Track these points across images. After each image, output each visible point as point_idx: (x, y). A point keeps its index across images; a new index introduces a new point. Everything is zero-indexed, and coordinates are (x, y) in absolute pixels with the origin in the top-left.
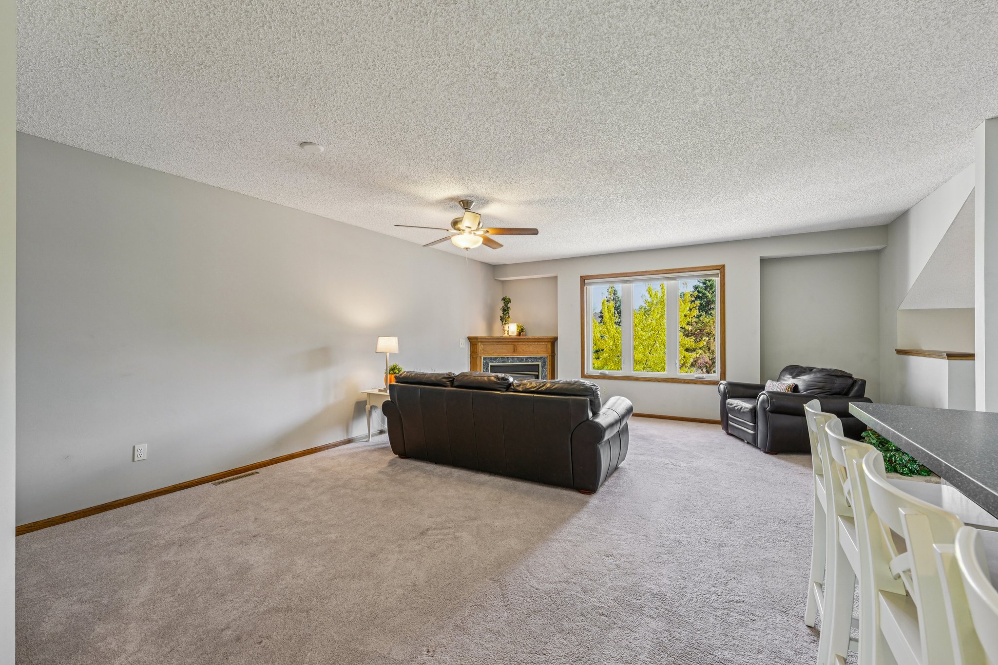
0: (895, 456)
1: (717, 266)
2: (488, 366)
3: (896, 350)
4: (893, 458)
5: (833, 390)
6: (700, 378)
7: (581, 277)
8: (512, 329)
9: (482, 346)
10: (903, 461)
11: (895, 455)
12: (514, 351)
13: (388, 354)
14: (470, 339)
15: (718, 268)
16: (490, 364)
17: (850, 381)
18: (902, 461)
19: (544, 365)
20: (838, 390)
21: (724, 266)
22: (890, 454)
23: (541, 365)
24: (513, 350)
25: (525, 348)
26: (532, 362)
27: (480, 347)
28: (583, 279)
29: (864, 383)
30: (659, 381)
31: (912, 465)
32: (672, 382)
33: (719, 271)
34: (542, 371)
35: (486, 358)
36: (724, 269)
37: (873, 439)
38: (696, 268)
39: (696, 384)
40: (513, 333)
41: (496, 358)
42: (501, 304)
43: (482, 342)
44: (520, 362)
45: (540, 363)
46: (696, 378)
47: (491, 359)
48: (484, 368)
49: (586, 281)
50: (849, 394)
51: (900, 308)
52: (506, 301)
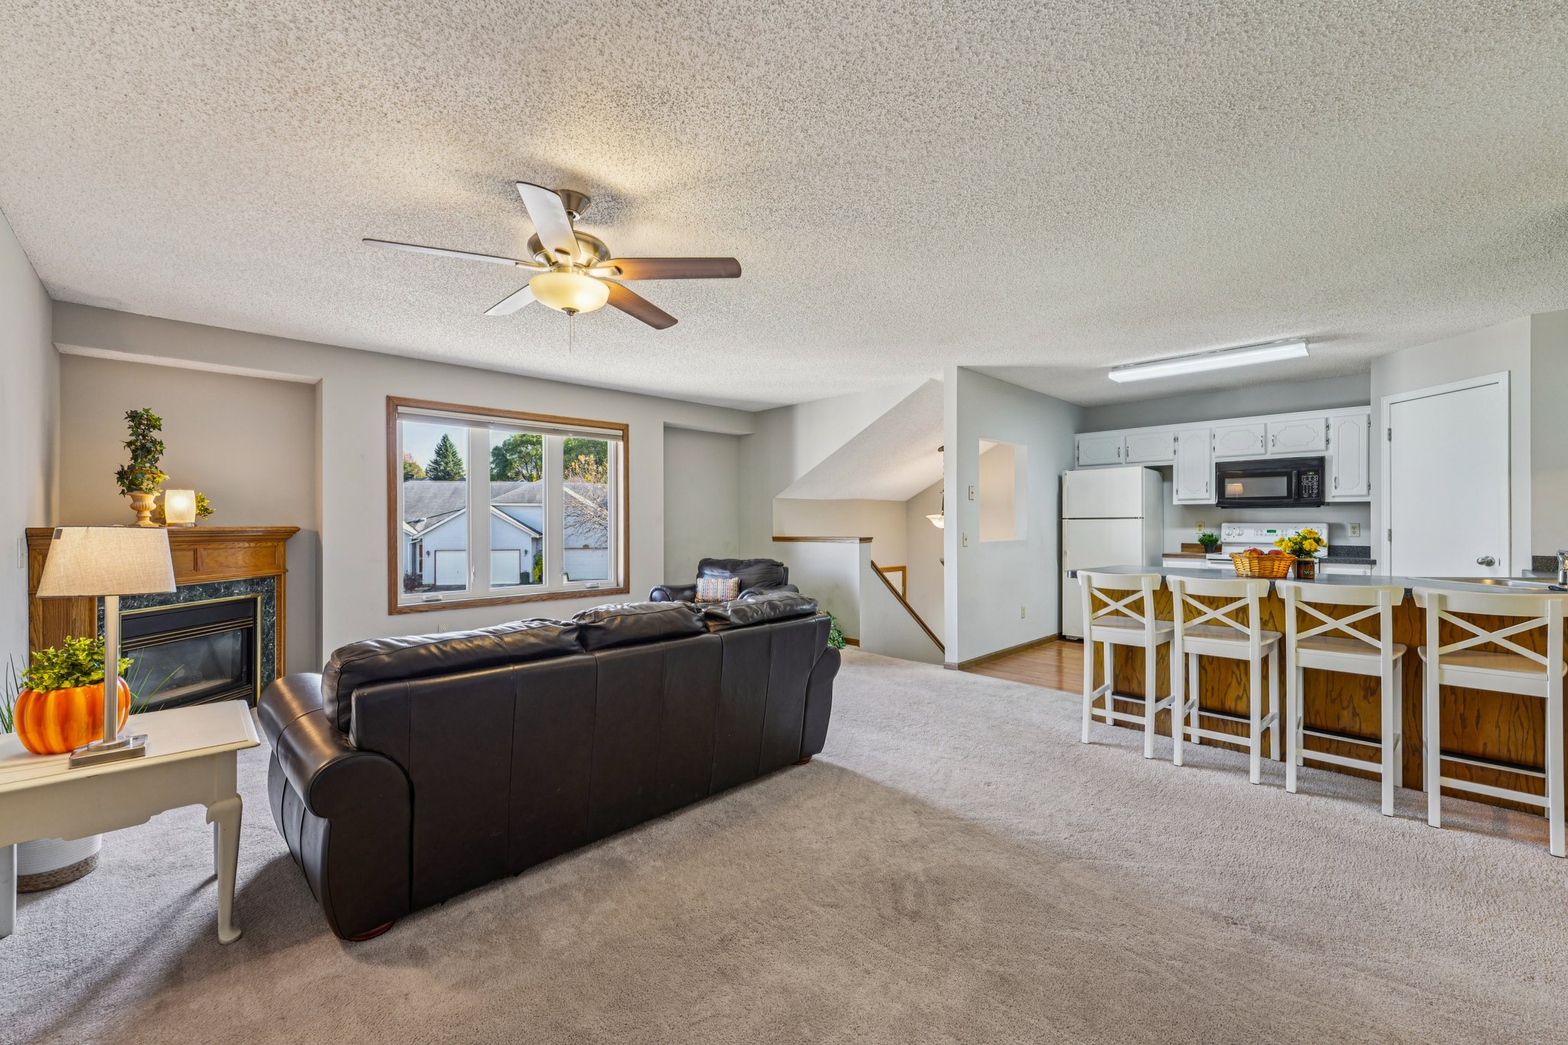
1: (620, 424)
6: (594, 588)
7: (388, 397)
8: (181, 506)
12: (196, 568)
15: (620, 427)
19: (269, 601)
24: (193, 566)
25: (219, 557)
28: (393, 402)
34: (263, 613)
36: (627, 430)
40: (181, 516)
44: (211, 596)
45: (258, 596)
51: (776, 497)
52: (143, 423)
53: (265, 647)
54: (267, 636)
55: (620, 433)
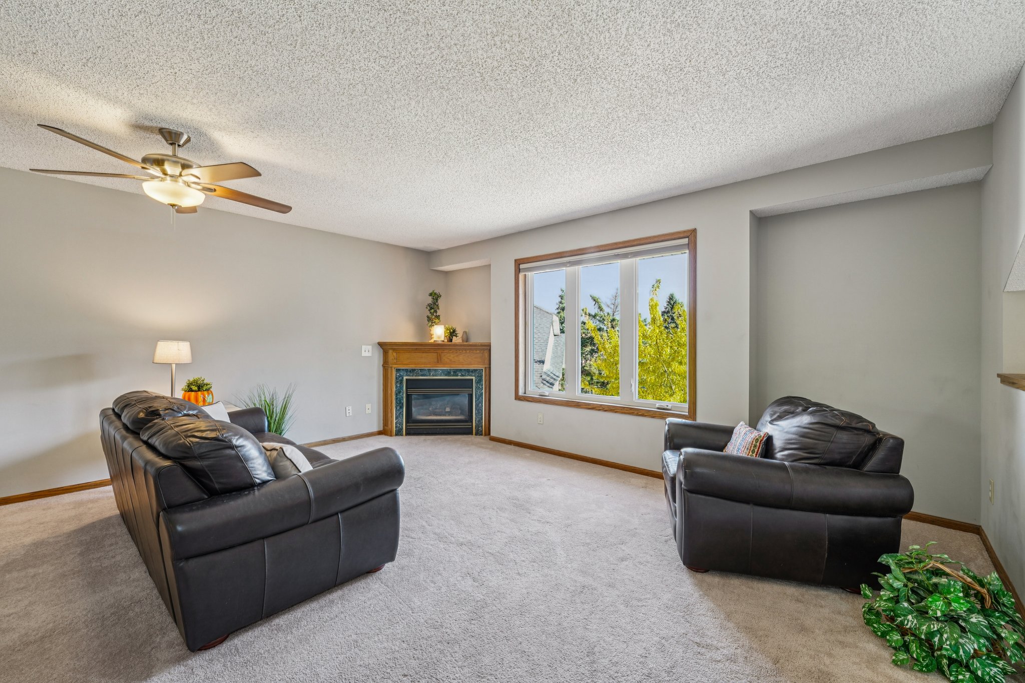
0: (942, 635)
1: (684, 232)
2: (402, 381)
3: (999, 375)
4: (936, 639)
5: (826, 456)
6: (664, 409)
7: (515, 260)
8: (438, 333)
9: (395, 354)
10: (961, 652)
11: (940, 632)
12: (439, 362)
13: (174, 366)
14: (381, 345)
15: (685, 235)
16: (405, 378)
17: (867, 440)
18: (957, 652)
19: (479, 381)
20: (837, 457)
21: (694, 231)
22: (929, 626)
23: (476, 380)
24: (436, 361)
25: (454, 357)
26: (462, 375)
27: (392, 355)
28: (518, 263)
29: (899, 445)
30: (606, 411)
31: (984, 666)
32: (623, 413)
33: (687, 239)
34: (476, 388)
35: (399, 370)
36: (695, 237)
37: (896, 578)
38: (659, 236)
39: (653, 417)
40: (439, 337)
41: (413, 370)
42: (430, 300)
43: (394, 350)
44: (446, 375)
45: (474, 378)
46: (658, 408)
47: (407, 370)
48: (397, 382)
49: (522, 266)
50: (865, 465)
51: (1008, 289)
52: (435, 297)
53: (477, 405)
54: (478, 400)
55: (686, 241)
